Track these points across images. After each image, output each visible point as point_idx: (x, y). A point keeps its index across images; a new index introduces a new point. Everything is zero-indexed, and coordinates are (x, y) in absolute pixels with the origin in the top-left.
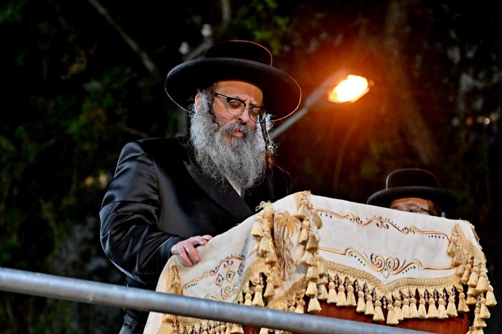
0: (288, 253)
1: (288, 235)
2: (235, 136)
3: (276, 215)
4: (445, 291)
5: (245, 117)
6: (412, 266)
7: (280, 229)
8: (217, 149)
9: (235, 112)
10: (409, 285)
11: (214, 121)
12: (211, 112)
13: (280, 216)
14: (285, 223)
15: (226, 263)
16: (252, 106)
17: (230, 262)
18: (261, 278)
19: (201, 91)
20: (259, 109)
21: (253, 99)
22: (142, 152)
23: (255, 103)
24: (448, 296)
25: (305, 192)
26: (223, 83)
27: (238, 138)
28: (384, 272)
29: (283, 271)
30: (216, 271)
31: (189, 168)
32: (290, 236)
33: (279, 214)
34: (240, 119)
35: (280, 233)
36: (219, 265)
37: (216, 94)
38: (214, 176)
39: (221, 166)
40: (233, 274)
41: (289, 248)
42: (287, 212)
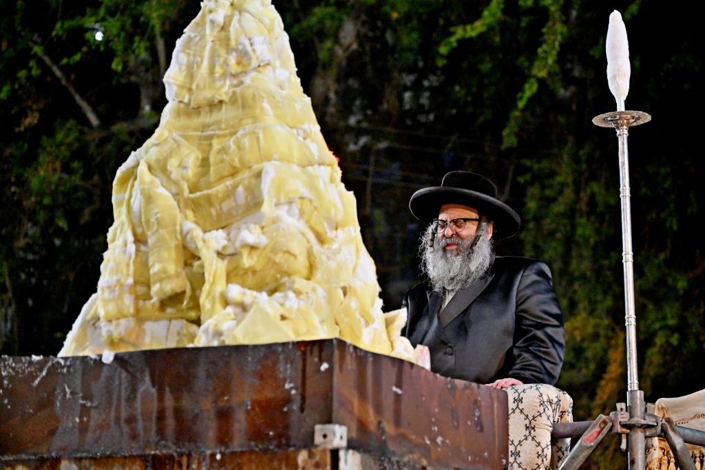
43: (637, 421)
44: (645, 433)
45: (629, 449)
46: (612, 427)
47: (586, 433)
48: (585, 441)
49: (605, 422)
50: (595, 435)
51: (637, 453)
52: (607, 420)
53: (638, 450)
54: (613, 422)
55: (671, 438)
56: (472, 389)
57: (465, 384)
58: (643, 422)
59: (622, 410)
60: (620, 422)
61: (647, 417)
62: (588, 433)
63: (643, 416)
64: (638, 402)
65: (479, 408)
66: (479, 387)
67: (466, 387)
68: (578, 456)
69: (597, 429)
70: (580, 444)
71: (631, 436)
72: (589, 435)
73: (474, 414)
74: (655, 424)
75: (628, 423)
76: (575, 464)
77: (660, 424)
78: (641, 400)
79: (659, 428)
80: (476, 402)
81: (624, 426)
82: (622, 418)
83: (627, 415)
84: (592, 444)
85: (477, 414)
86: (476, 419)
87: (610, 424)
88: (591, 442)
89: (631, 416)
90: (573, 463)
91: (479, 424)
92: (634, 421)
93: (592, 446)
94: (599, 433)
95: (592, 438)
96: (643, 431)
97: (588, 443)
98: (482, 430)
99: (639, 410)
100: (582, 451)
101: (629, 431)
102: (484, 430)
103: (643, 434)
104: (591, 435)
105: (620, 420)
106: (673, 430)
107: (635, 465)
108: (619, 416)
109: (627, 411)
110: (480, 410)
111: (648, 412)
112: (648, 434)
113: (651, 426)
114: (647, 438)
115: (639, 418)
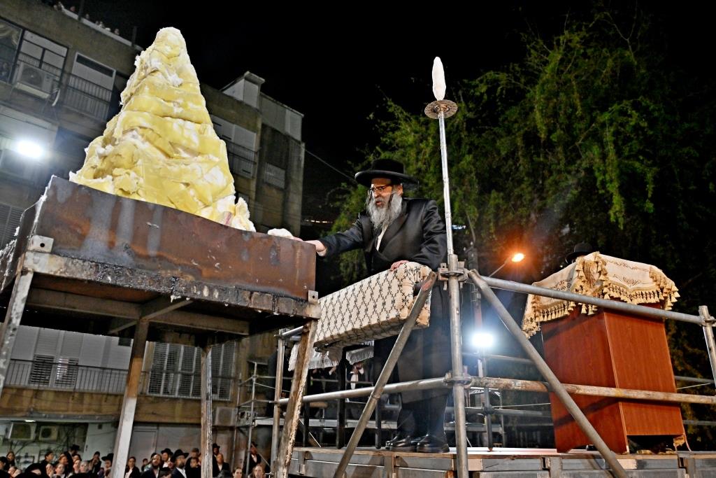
0: (592, 277)
4: (653, 292)
6: (638, 282)
7: (588, 267)
10: (638, 290)
24: (654, 294)
28: (629, 284)
29: (590, 284)
32: (593, 269)
35: (588, 269)
41: (593, 274)
42: (591, 260)
43: (453, 272)
48: (424, 288)
50: (430, 284)
53: (453, 290)
55: (476, 282)
56: (271, 239)
58: (456, 272)
59: (444, 267)
61: (459, 269)
63: (456, 269)
64: (453, 261)
67: (264, 237)
68: (420, 298)
69: (431, 280)
70: (421, 290)
71: (449, 282)
72: (426, 284)
74: (464, 273)
76: (420, 303)
77: (467, 273)
79: (466, 275)
80: (274, 247)
81: (444, 276)
82: (443, 271)
83: (447, 269)
84: (427, 289)
85: (273, 254)
86: (272, 257)
89: (450, 270)
90: (418, 302)
95: (428, 286)
96: (457, 277)
99: (455, 266)
100: (422, 294)
101: (448, 279)
103: (457, 280)
109: (447, 267)
111: (460, 266)
112: (459, 280)
113: (461, 275)
114: (459, 282)
115: (454, 270)
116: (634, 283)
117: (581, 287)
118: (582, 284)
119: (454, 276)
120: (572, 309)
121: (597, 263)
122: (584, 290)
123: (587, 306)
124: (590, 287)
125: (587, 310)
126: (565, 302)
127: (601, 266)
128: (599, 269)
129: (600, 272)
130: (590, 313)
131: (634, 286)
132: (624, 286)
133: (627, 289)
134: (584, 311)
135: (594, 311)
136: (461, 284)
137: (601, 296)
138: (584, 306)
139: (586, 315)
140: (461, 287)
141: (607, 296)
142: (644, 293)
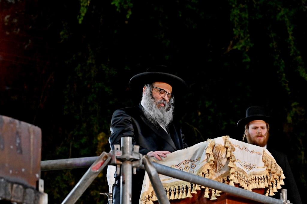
0: (220, 161)
1: (221, 154)
2: (161, 106)
3: (216, 146)
4: (263, 177)
5: (166, 98)
6: (254, 167)
7: (217, 151)
8: (154, 111)
9: (162, 95)
10: (253, 175)
11: (153, 98)
12: (151, 94)
13: (218, 146)
14: (220, 149)
15: (185, 163)
16: (169, 94)
17: (187, 162)
18: (208, 171)
19: (147, 86)
20: (171, 95)
21: (169, 91)
22: (124, 112)
23: (170, 93)
24: (264, 179)
25: (227, 136)
26: (157, 83)
27: (162, 106)
28: (247, 169)
29: (215, 168)
30: (178, 165)
31: (142, 118)
32: (222, 155)
33: (218, 145)
34: (164, 99)
35: (217, 153)
36: (180, 163)
37: (154, 87)
38: (152, 122)
39: (156, 118)
40: (188, 168)
41: (221, 159)
42: (221, 144)
43: (127, 156)
44: (132, 164)
45: (121, 175)
46: (111, 160)
47: (94, 164)
48: (93, 169)
49: (106, 157)
50: (100, 165)
51: (127, 177)
52: (108, 156)
53: (127, 175)
54: (112, 157)
55: (148, 168)
56: (15, 124)
57: (10, 121)
58: (131, 157)
59: (117, 149)
60: (116, 157)
61: (134, 154)
62: (95, 164)
63: (131, 153)
64: (128, 144)
65: (20, 137)
66: (20, 123)
67: (11, 122)
68: (88, 179)
69: (101, 161)
70: (90, 170)
71: (123, 166)
72: (96, 165)
73: (16, 141)
74: (139, 159)
75: (121, 157)
76: (86, 184)
77: (142, 159)
78: (130, 143)
79: (141, 161)
80: (17, 133)
81: (119, 159)
82: (118, 154)
83: (121, 152)
84: (98, 171)
85: (18, 141)
86: (17, 145)
87: (109, 158)
88: (97, 169)
89: (123, 153)
90: (85, 183)
91: (19, 149)
92: (125, 156)
93: (97, 172)
94: (102, 164)
95: (98, 167)
96: (131, 162)
97: (95, 170)
98: (21, 152)
99: (129, 150)
100: (91, 176)
101: (121, 163)
102: (23, 153)
103: (131, 165)
104: (97, 165)
105: (116, 155)
106: (150, 163)
107: (125, 185)
108: (116, 153)
109: (121, 150)
110: (20, 139)
111: (135, 151)
112: (134, 165)
113: (135, 160)
114: (133, 168)
115: (129, 154)
116: (251, 167)
117: (208, 170)
118: (209, 168)
119: (129, 160)
120: (196, 193)
121: (227, 148)
122: (210, 174)
123: (210, 191)
124: (216, 171)
125: (210, 195)
126: (189, 184)
127: (231, 152)
128: (228, 155)
129: (228, 159)
130: (213, 198)
131: (251, 171)
132: (243, 172)
133: (245, 174)
134: (206, 195)
135: (216, 197)
136: (135, 170)
137: (226, 182)
138: (207, 190)
139: (208, 199)
140: (135, 173)
141: (232, 183)
142: (257, 178)
